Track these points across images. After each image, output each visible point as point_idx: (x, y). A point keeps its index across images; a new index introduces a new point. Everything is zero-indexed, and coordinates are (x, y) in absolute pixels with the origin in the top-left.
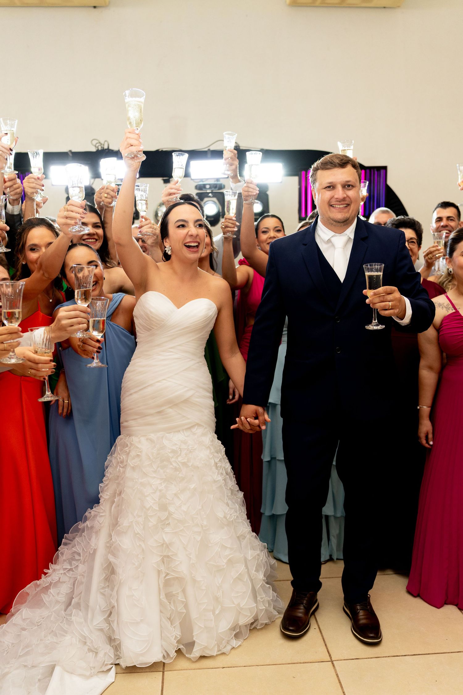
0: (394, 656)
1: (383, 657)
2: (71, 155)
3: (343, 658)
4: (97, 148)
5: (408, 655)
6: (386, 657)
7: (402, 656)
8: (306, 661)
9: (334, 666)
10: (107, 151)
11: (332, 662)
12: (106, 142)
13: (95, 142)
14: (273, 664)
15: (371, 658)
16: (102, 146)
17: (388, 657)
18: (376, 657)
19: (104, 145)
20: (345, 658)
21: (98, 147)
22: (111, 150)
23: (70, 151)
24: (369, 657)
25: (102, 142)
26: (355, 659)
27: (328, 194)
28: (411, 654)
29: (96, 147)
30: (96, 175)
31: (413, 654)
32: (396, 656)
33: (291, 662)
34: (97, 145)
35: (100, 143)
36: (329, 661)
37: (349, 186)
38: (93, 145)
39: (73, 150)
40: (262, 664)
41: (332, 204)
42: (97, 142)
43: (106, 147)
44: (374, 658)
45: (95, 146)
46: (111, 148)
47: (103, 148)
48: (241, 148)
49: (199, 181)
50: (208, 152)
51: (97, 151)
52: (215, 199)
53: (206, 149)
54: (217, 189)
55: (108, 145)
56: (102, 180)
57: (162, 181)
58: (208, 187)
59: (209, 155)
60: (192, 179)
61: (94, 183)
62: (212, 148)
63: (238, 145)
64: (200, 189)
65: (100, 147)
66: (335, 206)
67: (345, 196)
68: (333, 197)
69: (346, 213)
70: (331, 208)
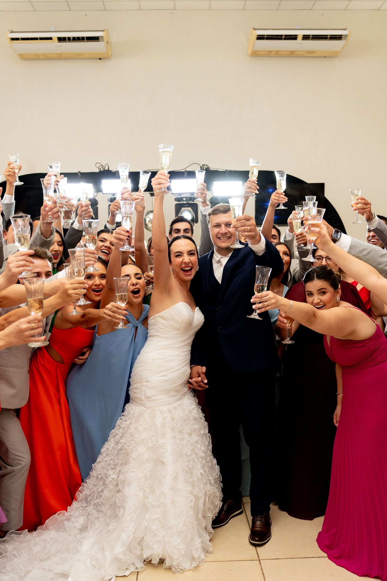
0: (305, 558)
1: (297, 558)
2: (80, 175)
3: (268, 558)
4: (100, 170)
5: (315, 557)
6: (299, 558)
7: (310, 558)
8: (241, 560)
9: (260, 563)
10: (108, 172)
11: (259, 560)
12: (107, 165)
13: (98, 165)
14: (217, 561)
15: (288, 559)
16: (104, 168)
17: (300, 558)
18: (291, 558)
19: (105, 167)
20: (269, 558)
21: (100, 169)
22: (111, 171)
23: (79, 172)
24: (286, 558)
25: (104, 165)
26: (276, 559)
27: (216, 230)
28: (317, 556)
29: (99, 169)
30: (98, 190)
31: (318, 557)
32: (306, 558)
33: (230, 560)
34: (100, 168)
35: (102, 166)
36: (257, 560)
39: (81, 172)
40: (209, 561)
41: (219, 237)
42: (101, 165)
43: (107, 169)
44: (290, 558)
45: (98, 168)
46: (110, 169)
47: (105, 169)
48: (211, 169)
49: (178, 194)
50: (185, 173)
51: (100, 171)
52: (190, 209)
53: (184, 171)
54: (192, 201)
55: (109, 167)
56: (103, 194)
57: (149, 195)
58: (184, 199)
59: (186, 175)
60: (172, 193)
61: (97, 196)
62: (188, 169)
63: (209, 167)
64: (179, 201)
65: (102, 170)
66: (221, 238)
67: (227, 231)
68: (219, 233)
69: (228, 243)
70: (218, 239)
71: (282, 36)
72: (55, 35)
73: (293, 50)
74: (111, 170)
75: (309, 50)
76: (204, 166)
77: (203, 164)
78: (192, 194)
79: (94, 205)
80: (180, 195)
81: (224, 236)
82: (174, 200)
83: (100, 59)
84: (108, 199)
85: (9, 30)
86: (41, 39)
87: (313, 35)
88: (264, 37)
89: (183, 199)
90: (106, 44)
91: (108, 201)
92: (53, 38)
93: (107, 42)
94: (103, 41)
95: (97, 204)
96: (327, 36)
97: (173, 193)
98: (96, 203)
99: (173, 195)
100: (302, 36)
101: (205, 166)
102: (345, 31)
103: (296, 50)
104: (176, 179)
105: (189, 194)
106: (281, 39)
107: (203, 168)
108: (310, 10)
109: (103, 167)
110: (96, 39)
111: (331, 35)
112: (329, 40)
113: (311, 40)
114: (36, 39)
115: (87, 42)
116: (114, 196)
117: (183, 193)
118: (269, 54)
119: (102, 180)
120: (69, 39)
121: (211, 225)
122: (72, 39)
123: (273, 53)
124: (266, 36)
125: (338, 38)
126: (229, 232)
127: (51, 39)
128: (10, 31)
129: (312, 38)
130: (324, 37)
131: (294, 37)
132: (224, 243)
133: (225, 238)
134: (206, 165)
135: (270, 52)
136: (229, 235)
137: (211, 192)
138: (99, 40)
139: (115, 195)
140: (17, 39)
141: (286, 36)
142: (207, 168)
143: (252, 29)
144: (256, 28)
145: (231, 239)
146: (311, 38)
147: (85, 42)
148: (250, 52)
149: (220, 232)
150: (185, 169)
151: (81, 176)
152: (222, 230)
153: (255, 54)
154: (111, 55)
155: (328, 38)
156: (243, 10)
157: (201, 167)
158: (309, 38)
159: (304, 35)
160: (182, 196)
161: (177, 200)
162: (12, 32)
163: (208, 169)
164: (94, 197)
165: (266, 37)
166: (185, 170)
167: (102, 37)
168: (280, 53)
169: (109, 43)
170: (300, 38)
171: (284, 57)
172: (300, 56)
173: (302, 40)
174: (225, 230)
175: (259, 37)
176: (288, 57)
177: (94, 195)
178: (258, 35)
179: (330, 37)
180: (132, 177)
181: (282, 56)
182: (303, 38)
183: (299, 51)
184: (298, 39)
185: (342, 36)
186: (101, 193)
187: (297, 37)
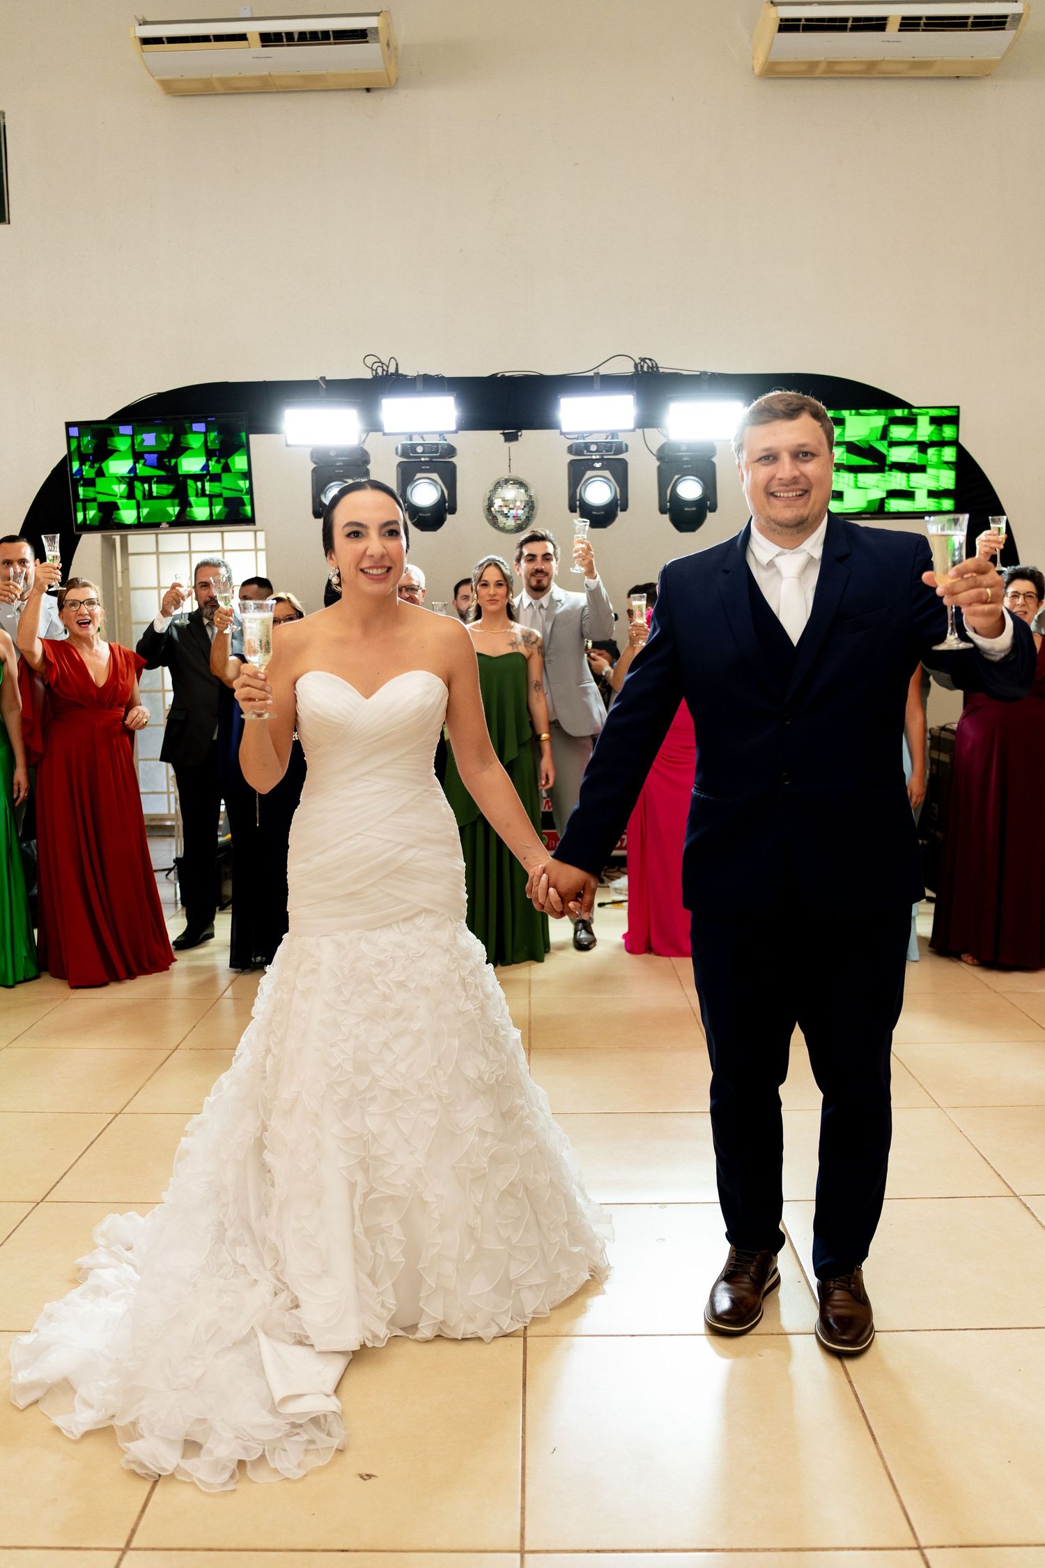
2: (324, 387)
4: (374, 372)
10: (395, 378)
12: (392, 360)
13: (370, 361)
16: (385, 368)
19: (388, 367)
21: (376, 370)
22: (402, 375)
23: (323, 378)
25: (386, 361)
27: (764, 472)
29: (373, 370)
30: (373, 426)
34: (374, 368)
35: (380, 362)
37: (805, 454)
38: (367, 367)
39: (327, 378)
41: (772, 491)
42: (377, 360)
43: (392, 370)
45: (371, 368)
46: (400, 372)
47: (387, 371)
48: (661, 370)
49: (576, 436)
50: (595, 378)
51: (376, 377)
52: (607, 473)
53: (591, 374)
54: (612, 453)
55: (397, 364)
56: (385, 434)
57: (502, 438)
58: (593, 448)
59: (597, 385)
60: (562, 433)
61: (368, 442)
62: (603, 371)
63: (656, 364)
64: (579, 453)
65: (380, 371)
68: (772, 478)
71: (845, 20)
72: (253, 29)
73: (875, 59)
74: (405, 374)
75: (918, 59)
76: (645, 362)
77: (643, 357)
78: (614, 434)
79: (361, 464)
80: (584, 438)
82: (566, 450)
83: (368, 90)
84: (397, 449)
85: (136, 18)
86: (219, 38)
87: (928, 18)
88: (799, 25)
89: (589, 446)
90: (386, 47)
91: (397, 453)
92: (248, 36)
93: (388, 45)
94: (377, 40)
95: (367, 462)
96: (967, 17)
97: (564, 430)
98: (365, 460)
99: (563, 437)
100: (899, 21)
101: (647, 361)
102: (1015, 4)
103: (880, 58)
104: (573, 396)
105: (605, 435)
106: (843, 29)
107: (642, 367)
109: (382, 367)
110: (359, 36)
111: (976, 17)
112: (970, 30)
113: (923, 30)
114: (205, 39)
115: (335, 44)
116: (411, 440)
117: (591, 433)
118: (809, 71)
119: (381, 399)
120: (290, 36)
122: (296, 37)
123: (822, 67)
124: (803, 22)
125: (995, 23)
126: (803, 474)
127: (242, 37)
128: (138, 20)
129: (926, 24)
130: (957, 23)
131: (878, 24)
134: (650, 360)
135: (813, 65)
136: (802, 485)
137: (659, 429)
138: (368, 39)
139: (414, 437)
140: (157, 41)
141: (856, 19)
142: (652, 368)
145: (810, 495)
146: (922, 24)
147: (330, 44)
148: (758, 66)
149: (779, 476)
150: (596, 371)
151: (327, 387)
153: (773, 71)
154: (397, 79)
155: (970, 24)
157: (636, 365)
158: (918, 25)
159: (903, 18)
160: (587, 440)
161: (574, 447)
162: (145, 23)
163: (655, 369)
164: (360, 444)
165: (803, 24)
166: (595, 373)
167: (376, 29)
168: (838, 68)
169: (392, 45)
170: (893, 26)
171: (848, 78)
172: (891, 75)
173: (900, 30)
175: (785, 25)
176: (860, 78)
177: (360, 439)
178: (782, 20)
179: (972, 22)
180: (457, 392)
181: (843, 75)
182: (902, 25)
183: (889, 62)
184: (889, 27)
185: (1006, 17)
186: (381, 433)
187: (885, 24)
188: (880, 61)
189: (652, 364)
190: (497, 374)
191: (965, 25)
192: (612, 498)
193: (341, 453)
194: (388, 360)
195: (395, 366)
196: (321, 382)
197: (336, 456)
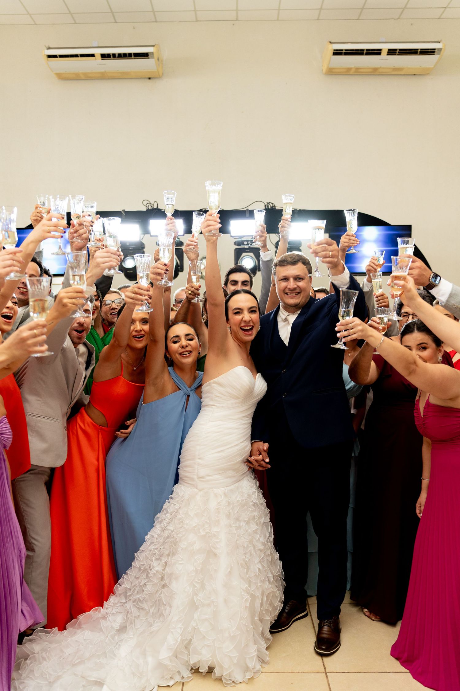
2: (124, 214)
4: (147, 208)
8: (304, 672)
9: (327, 677)
10: (156, 210)
11: (326, 673)
13: (145, 203)
16: (152, 206)
19: (153, 205)
21: (148, 207)
23: (124, 210)
25: (153, 203)
27: (284, 284)
29: (146, 207)
30: (146, 231)
34: (147, 206)
35: (150, 203)
36: (323, 673)
37: (300, 278)
38: (144, 205)
39: (126, 210)
41: (286, 292)
42: (149, 202)
43: (155, 207)
45: (146, 206)
46: (159, 208)
47: (153, 207)
48: (277, 208)
49: (238, 237)
50: (246, 212)
51: (148, 210)
52: (252, 254)
53: (245, 209)
54: (253, 245)
55: (157, 204)
56: (151, 236)
58: (246, 243)
59: (247, 214)
60: (231, 236)
61: (144, 238)
62: (251, 208)
63: (275, 205)
64: (239, 245)
65: (150, 208)
66: (288, 294)
67: (295, 286)
68: (286, 287)
69: (297, 299)
70: (286, 295)
71: (363, 50)
72: (98, 52)
73: (376, 67)
74: (161, 208)
75: (396, 67)
76: (269, 204)
77: (268, 202)
79: (141, 248)
80: (241, 238)
81: (292, 292)
82: (233, 244)
83: (150, 78)
85: (45, 46)
86: (82, 56)
87: (400, 50)
88: (342, 52)
89: (244, 242)
90: (157, 61)
92: (95, 55)
93: (158, 59)
94: (153, 58)
95: (144, 248)
96: (417, 50)
97: (232, 235)
98: (142, 246)
99: (232, 238)
100: (387, 51)
101: (270, 204)
102: (439, 44)
103: (379, 67)
104: (236, 220)
106: (362, 54)
107: (268, 206)
108: (397, 19)
109: (151, 205)
110: (145, 55)
111: (421, 50)
112: (419, 55)
113: (398, 55)
114: (76, 56)
115: (134, 59)
117: (244, 236)
118: (347, 72)
119: (150, 220)
120: (114, 55)
121: (278, 277)
122: (117, 55)
123: (353, 70)
124: (344, 51)
125: (431, 52)
126: (298, 286)
127: (93, 55)
129: (399, 52)
130: (413, 52)
131: (378, 52)
132: (292, 299)
133: (293, 294)
134: (272, 203)
135: (349, 69)
136: (298, 290)
138: (149, 57)
140: (55, 56)
141: (367, 50)
142: (273, 207)
143: (328, 42)
144: (332, 41)
145: (301, 294)
146: (397, 52)
147: (132, 59)
148: (325, 69)
149: (288, 287)
150: (247, 208)
152: (290, 285)
153: (331, 72)
154: (163, 74)
155: (419, 52)
156: (318, 20)
157: (265, 206)
158: (396, 53)
159: (389, 50)
160: (243, 239)
161: (237, 243)
162: (49, 48)
163: (274, 208)
164: (140, 240)
165: (344, 52)
167: (152, 53)
168: (360, 70)
169: (160, 60)
170: (384, 53)
171: (365, 75)
172: (384, 74)
173: (387, 55)
174: (293, 285)
175: (336, 52)
176: (370, 75)
177: (140, 238)
178: (334, 50)
179: (420, 52)
180: (184, 217)
181: (363, 74)
182: (388, 52)
183: (384, 68)
184: (382, 53)
185: (435, 49)
186: (149, 235)
187: (381, 52)
188: (379, 68)
189: (273, 205)
190: (203, 209)
191: (417, 53)
192: (254, 266)
193: (131, 244)
194: (154, 202)
195: (157, 205)
196: (123, 212)
197: (130, 245)
